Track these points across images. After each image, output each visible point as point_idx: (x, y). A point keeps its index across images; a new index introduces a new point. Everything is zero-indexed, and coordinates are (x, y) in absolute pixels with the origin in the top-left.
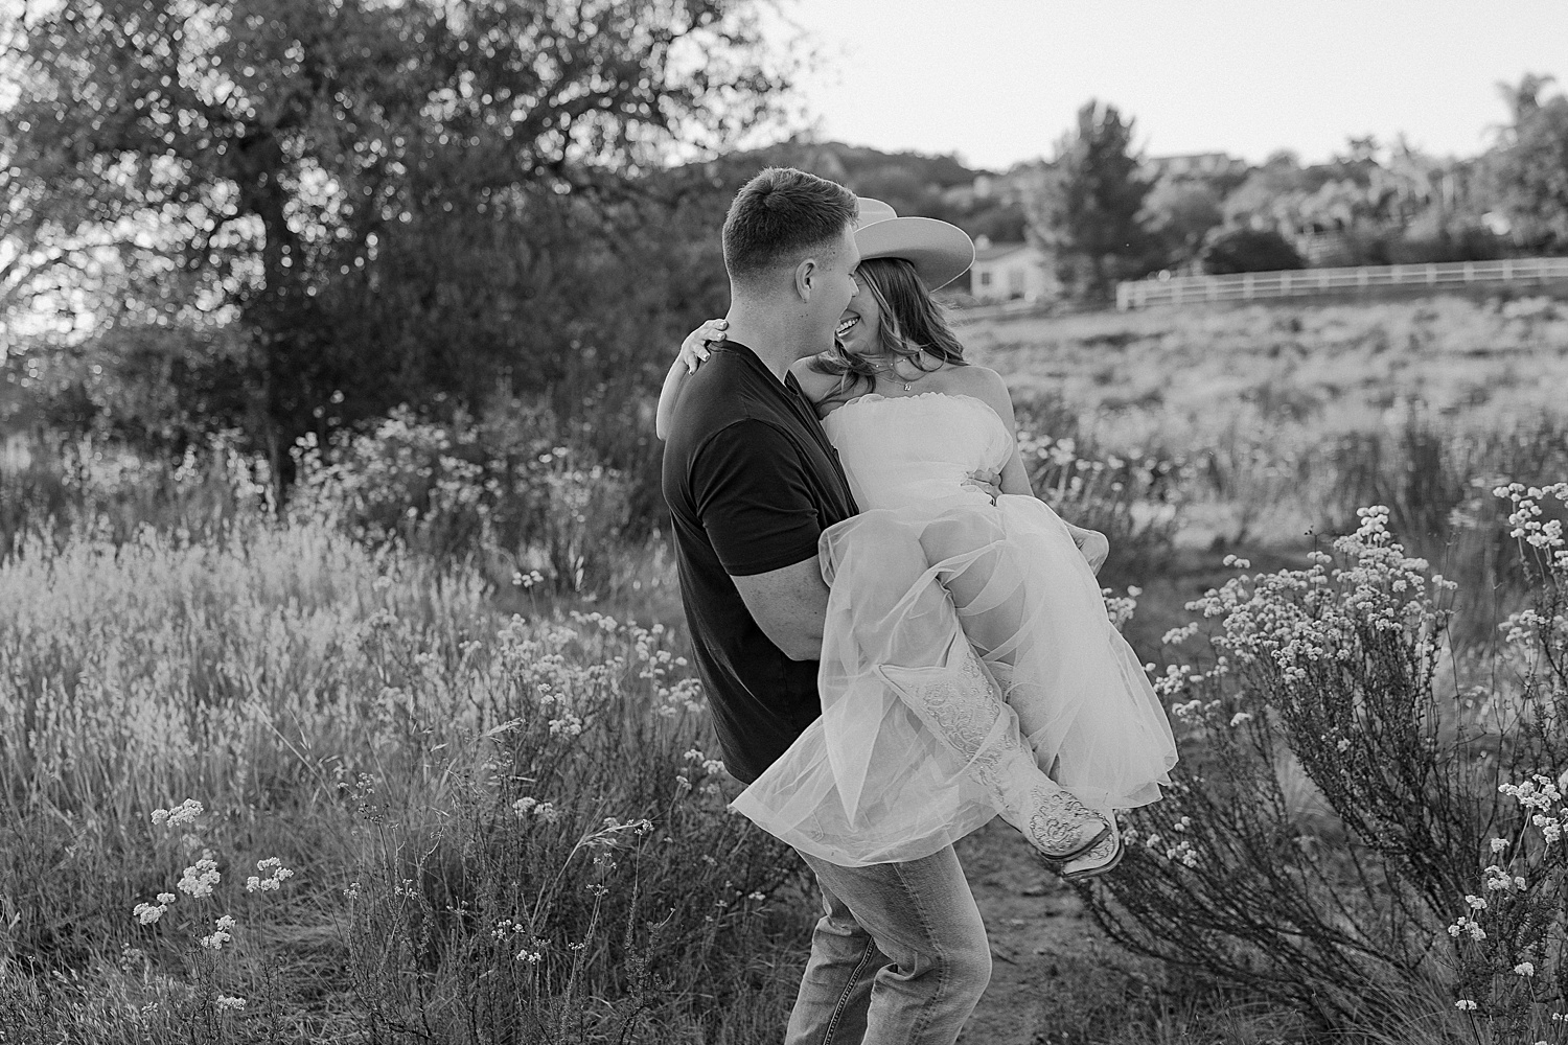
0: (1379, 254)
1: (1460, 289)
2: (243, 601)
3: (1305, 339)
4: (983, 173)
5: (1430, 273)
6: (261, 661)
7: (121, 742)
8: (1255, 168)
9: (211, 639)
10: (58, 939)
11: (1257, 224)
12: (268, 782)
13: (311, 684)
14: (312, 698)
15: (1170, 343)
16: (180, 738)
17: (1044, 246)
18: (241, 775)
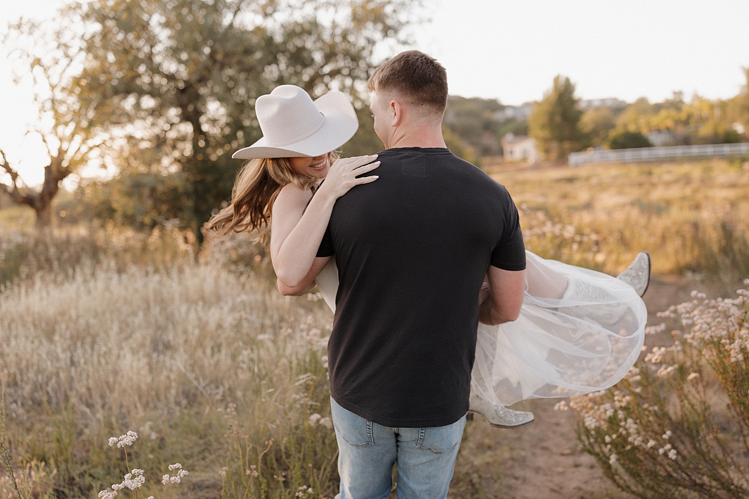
0: (686, 141)
1: (723, 157)
2: (177, 302)
3: (654, 179)
4: (509, 107)
5: (710, 150)
6: (185, 332)
7: (116, 373)
8: (630, 105)
9: (161, 320)
10: (77, 479)
11: (632, 128)
12: (186, 394)
13: (208, 344)
14: (209, 351)
15: (594, 181)
16: (145, 371)
17: (537, 138)
18: (173, 392)
